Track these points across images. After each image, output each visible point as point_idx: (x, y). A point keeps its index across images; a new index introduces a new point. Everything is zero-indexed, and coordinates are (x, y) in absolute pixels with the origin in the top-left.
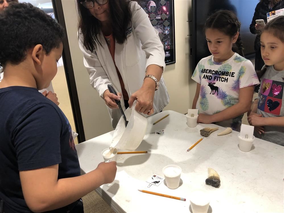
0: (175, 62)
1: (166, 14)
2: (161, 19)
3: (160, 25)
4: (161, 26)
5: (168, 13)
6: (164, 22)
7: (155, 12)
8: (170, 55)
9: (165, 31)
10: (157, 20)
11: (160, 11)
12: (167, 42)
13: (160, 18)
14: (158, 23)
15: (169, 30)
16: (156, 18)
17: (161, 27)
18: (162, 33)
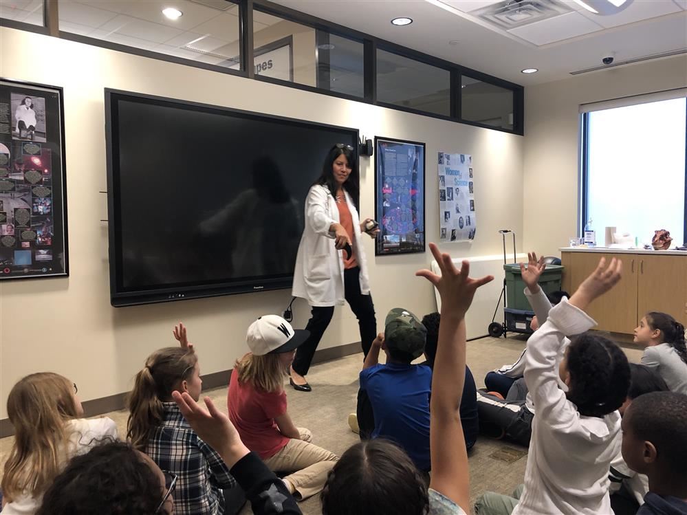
0: (68, 275)
1: (41, 172)
2: (26, 181)
3: (20, 192)
4: (25, 195)
5: (46, 171)
6: (33, 187)
7: (7, 164)
8: (53, 258)
9: (37, 206)
10: (13, 181)
11: (24, 165)
12: (43, 230)
13: (22, 178)
14: (16, 189)
15: (50, 205)
16: (10, 177)
17: (24, 198)
18: (28, 210)
